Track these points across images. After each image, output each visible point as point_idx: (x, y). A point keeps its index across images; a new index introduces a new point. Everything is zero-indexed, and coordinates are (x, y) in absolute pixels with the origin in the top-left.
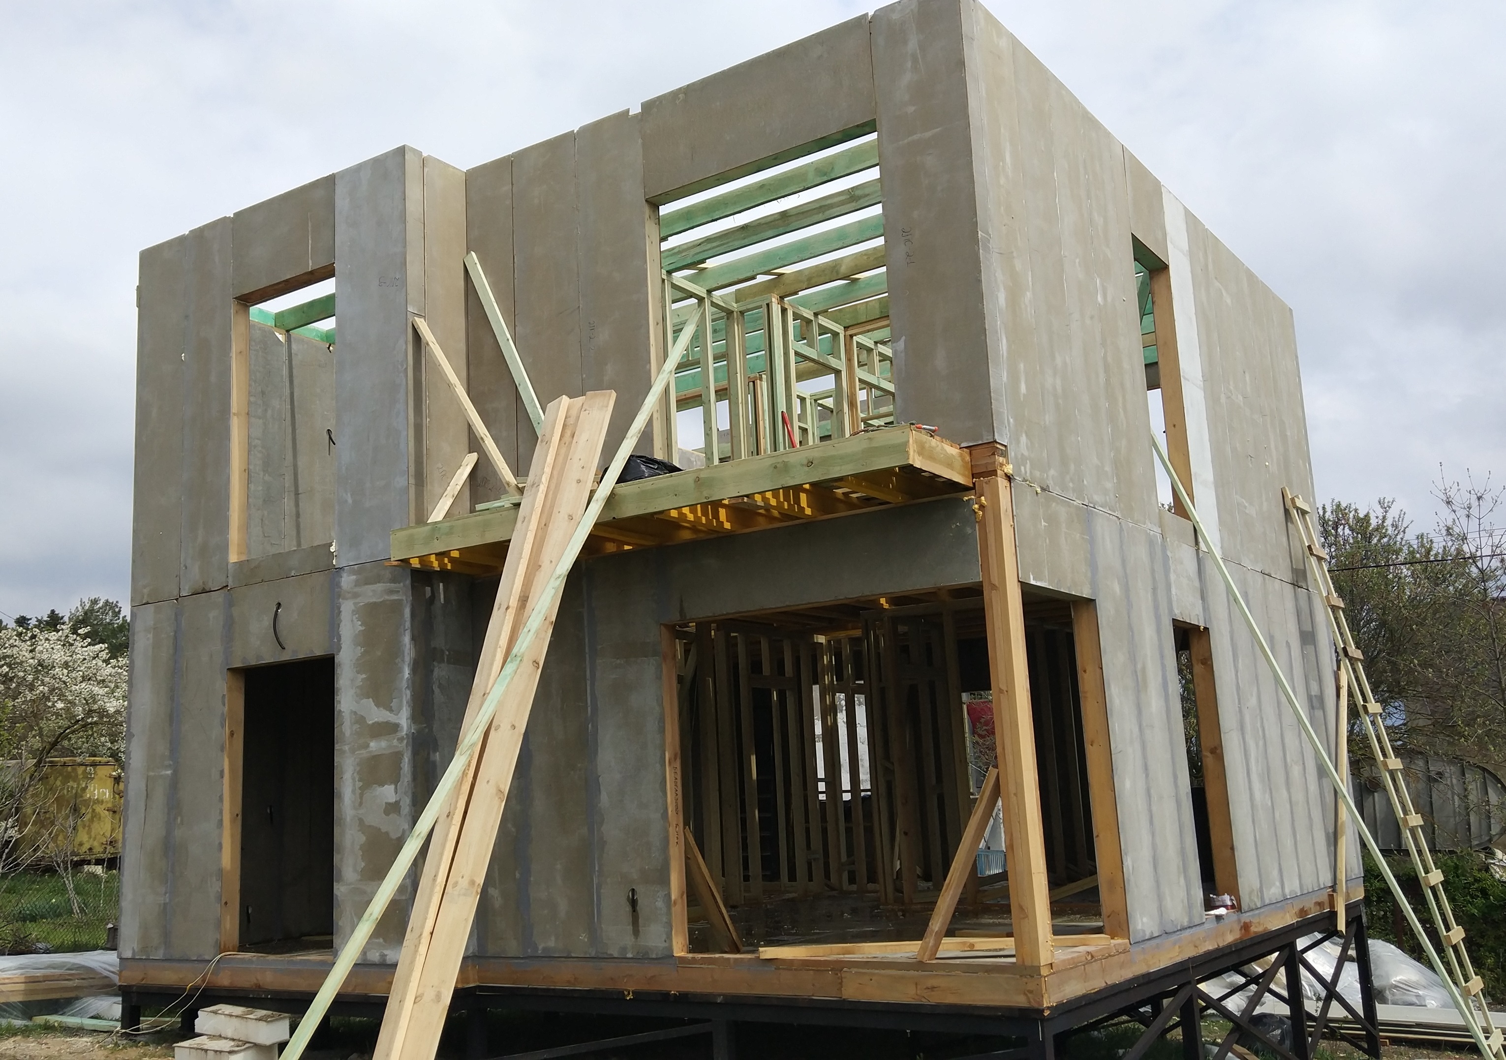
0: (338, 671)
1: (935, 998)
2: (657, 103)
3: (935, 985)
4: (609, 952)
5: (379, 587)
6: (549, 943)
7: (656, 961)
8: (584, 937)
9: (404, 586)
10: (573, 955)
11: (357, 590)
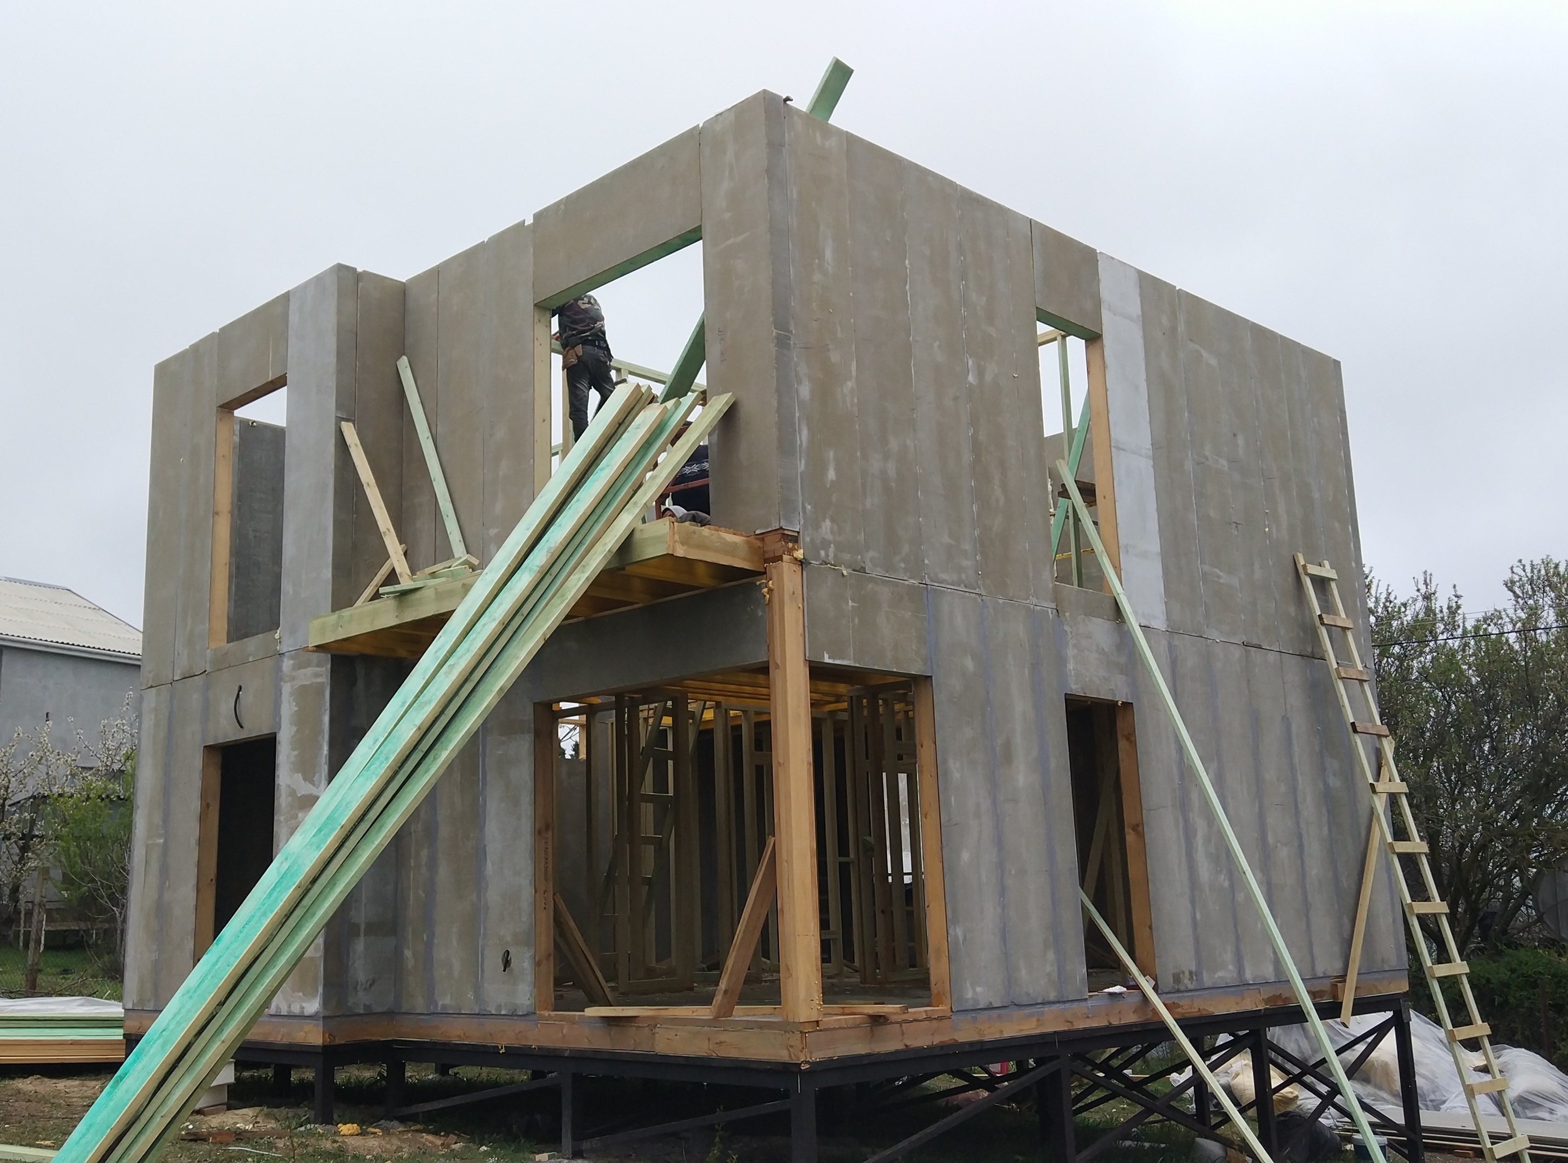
0: (278, 748)
1: (724, 1052)
2: (545, 214)
3: (723, 1040)
4: (488, 1009)
5: (309, 671)
6: (445, 1000)
7: (522, 1018)
8: (471, 996)
9: (326, 670)
10: (463, 1012)
11: (294, 674)
